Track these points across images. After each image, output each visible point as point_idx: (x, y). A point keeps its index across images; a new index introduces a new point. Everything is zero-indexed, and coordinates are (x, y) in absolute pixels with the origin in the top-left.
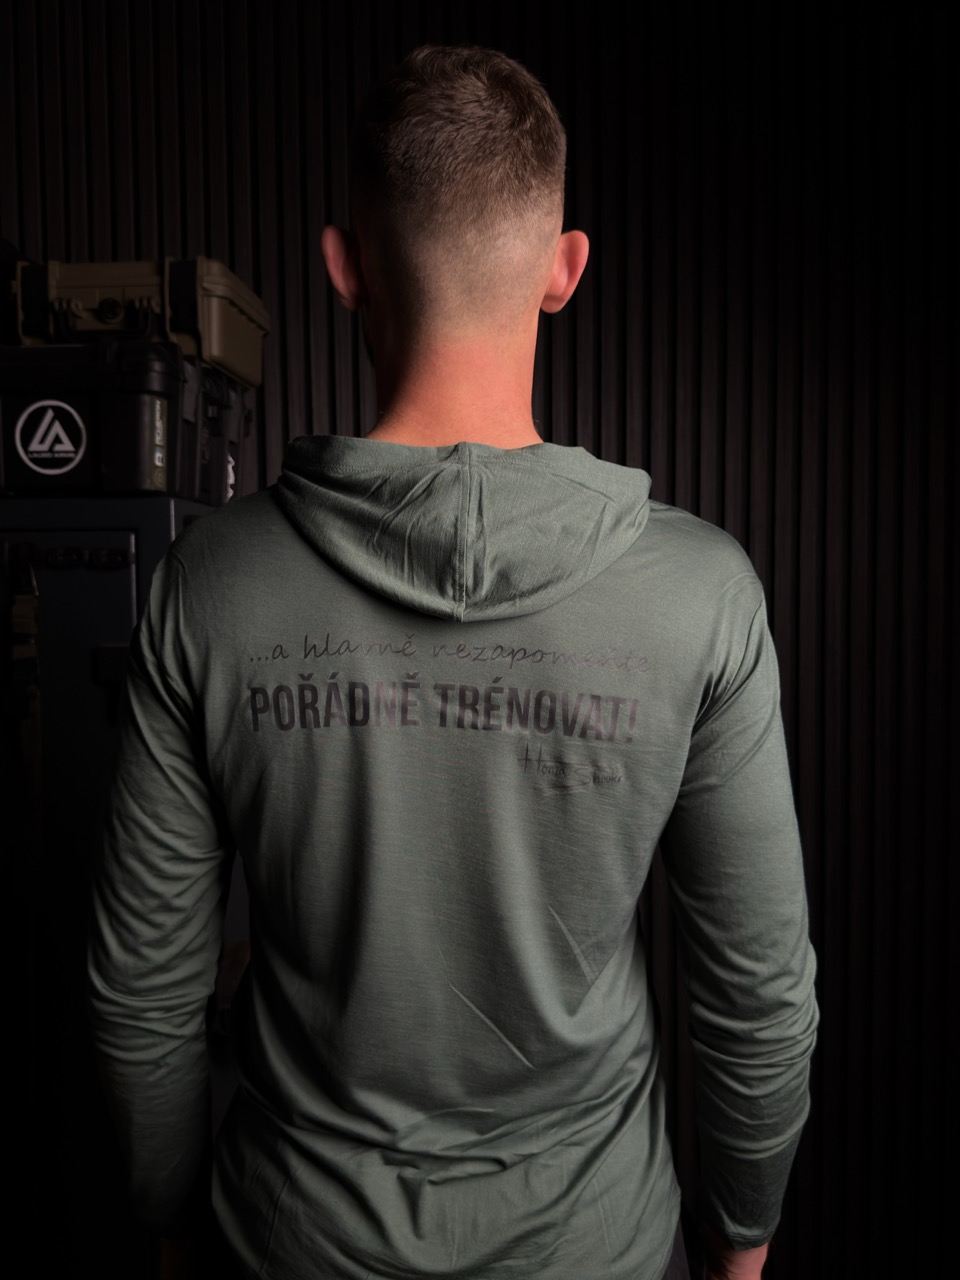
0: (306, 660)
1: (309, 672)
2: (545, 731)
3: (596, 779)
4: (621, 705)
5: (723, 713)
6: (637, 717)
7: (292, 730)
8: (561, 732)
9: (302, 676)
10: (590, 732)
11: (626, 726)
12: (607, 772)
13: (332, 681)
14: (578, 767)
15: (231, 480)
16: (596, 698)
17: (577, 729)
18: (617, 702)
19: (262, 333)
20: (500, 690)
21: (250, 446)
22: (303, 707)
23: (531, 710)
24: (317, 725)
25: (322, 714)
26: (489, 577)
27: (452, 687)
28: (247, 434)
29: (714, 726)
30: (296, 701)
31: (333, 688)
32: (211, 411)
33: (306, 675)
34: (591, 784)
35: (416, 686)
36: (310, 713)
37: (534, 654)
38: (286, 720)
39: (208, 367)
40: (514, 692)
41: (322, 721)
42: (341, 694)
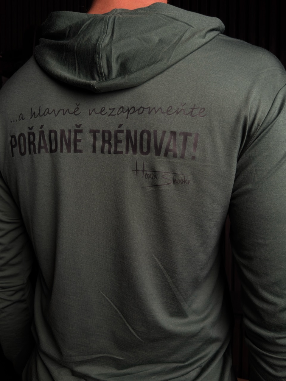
0: (31, 120)
1: (32, 126)
2: (146, 154)
3: (175, 181)
4: (188, 137)
5: (256, 145)
6: (198, 144)
7: (26, 155)
8: (154, 153)
9: (29, 128)
10: (171, 154)
11: (192, 149)
12: (181, 177)
13: (41, 130)
14: (164, 174)
16: (173, 133)
17: (163, 152)
18: (186, 135)
20: (121, 131)
22: (30, 143)
23: (138, 143)
24: (35, 153)
25: (37, 147)
26: (115, 67)
27: (98, 131)
29: (250, 153)
30: (27, 141)
31: (42, 133)
33: (31, 127)
34: (172, 184)
35: (81, 131)
36: (32, 146)
37: (139, 110)
38: (23, 151)
40: (128, 132)
41: (37, 150)
42: (45, 136)
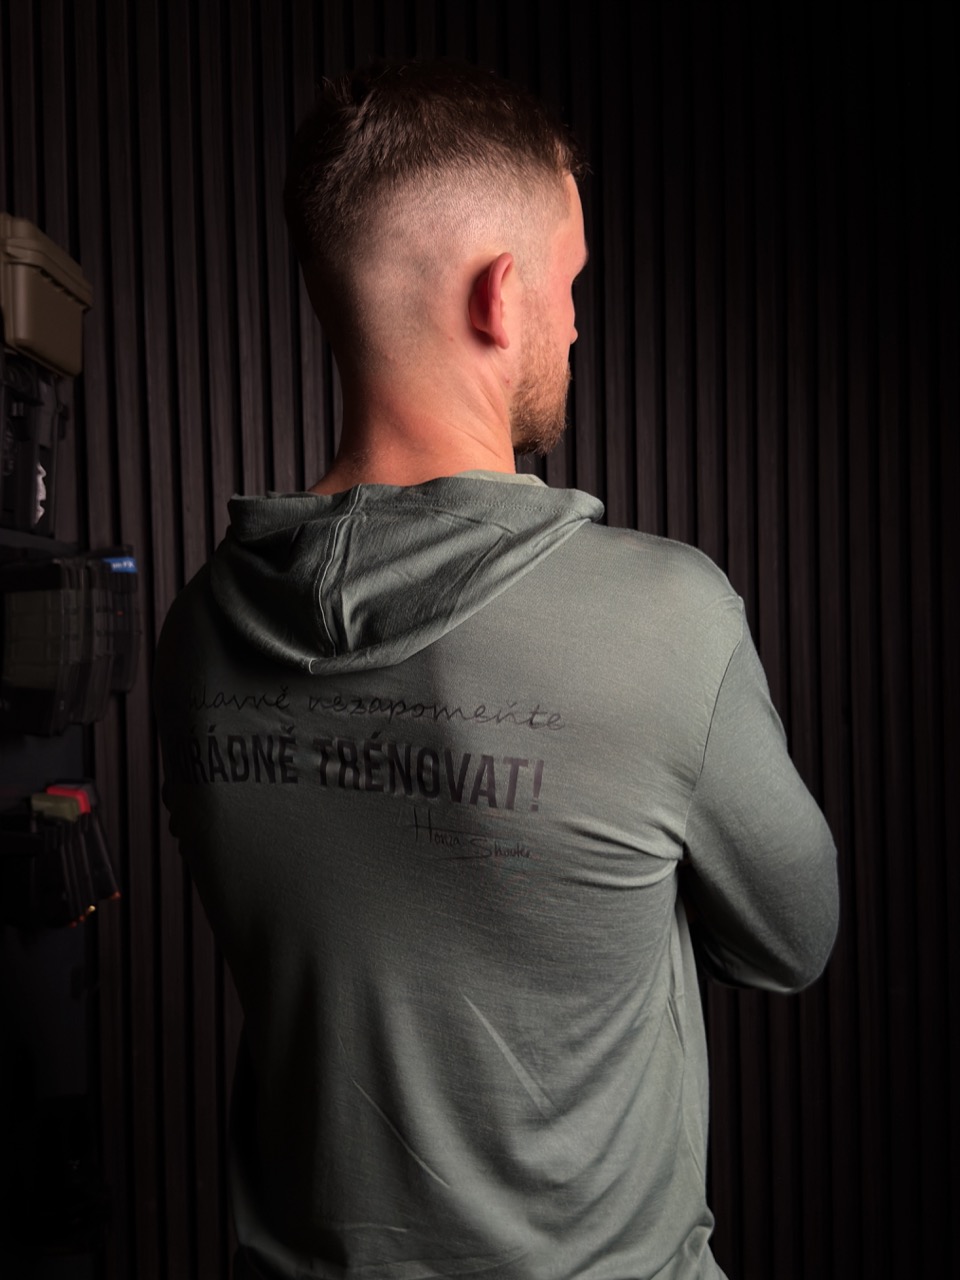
2: (432, 794)
3: (498, 851)
6: (543, 781)
8: (448, 797)
10: (484, 799)
11: (529, 792)
12: (510, 844)
14: (474, 837)
15: (42, 495)
16: (488, 760)
17: (467, 795)
18: (516, 764)
19: (82, 308)
20: (379, 747)
21: (67, 450)
22: (193, 761)
23: (414, 770)
24: (205, 780)
25: (207, 768)
27: (330, 744)
28: (62, 435)
31: (212, 742)
32: (16, 409)
34: (493, 857)
35: (293, 741)
36: (198, 767)
37: (414, 708)
39: (12, 352)
40: (393, 750)
42: (220, 748)
